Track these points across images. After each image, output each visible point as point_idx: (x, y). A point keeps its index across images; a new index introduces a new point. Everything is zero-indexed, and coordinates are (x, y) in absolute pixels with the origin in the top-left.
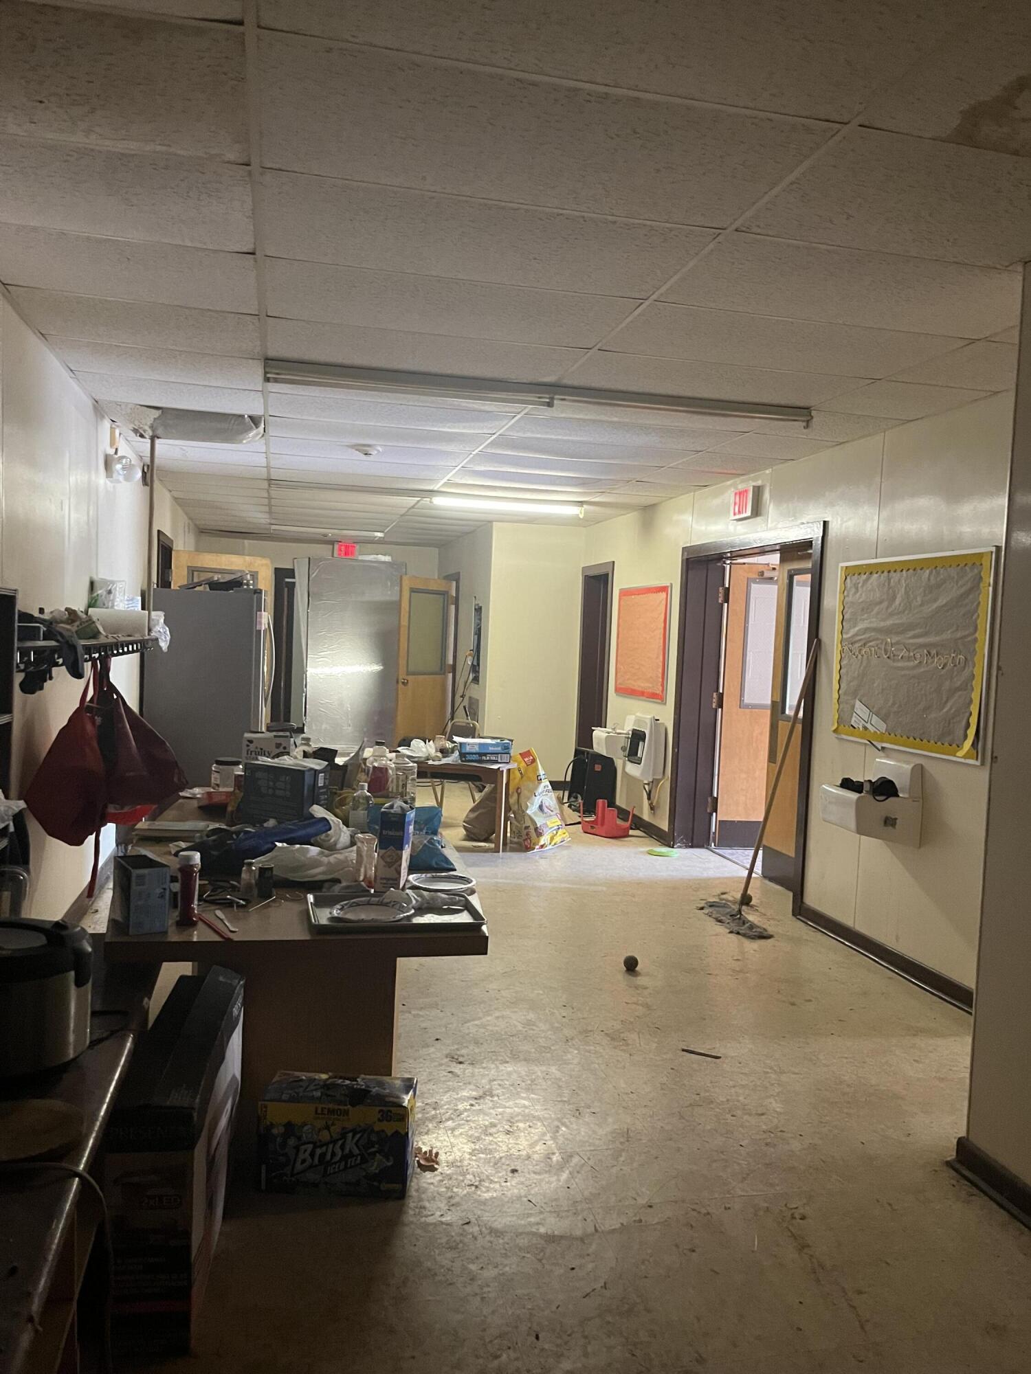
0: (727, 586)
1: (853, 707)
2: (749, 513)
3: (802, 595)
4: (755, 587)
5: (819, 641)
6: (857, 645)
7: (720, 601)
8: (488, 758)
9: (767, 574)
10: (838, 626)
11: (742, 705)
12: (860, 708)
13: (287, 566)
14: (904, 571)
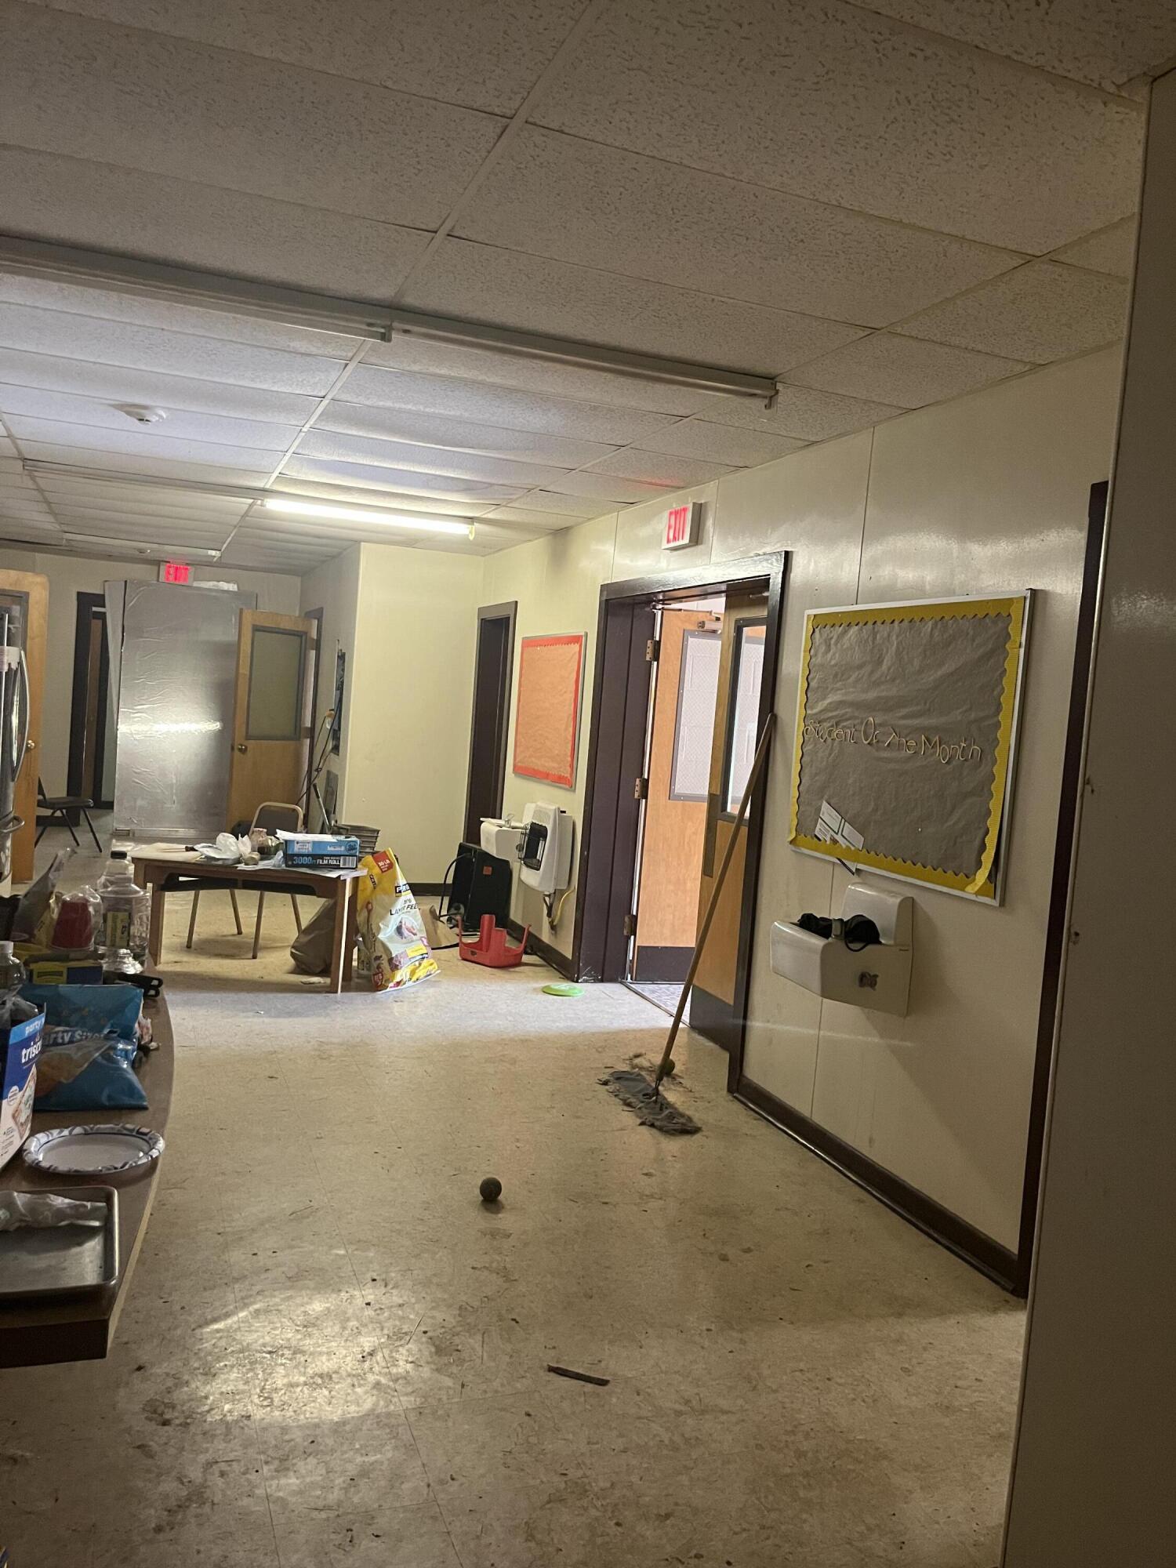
0: (657, 639)
1: (819, 809)
2: (686, 540)
3: (753, 656)
4: (692, 642)
5: (775, 718)
6: (826, 725)
7: (648, 659)
8: (325, 862)
9: (709, 626)
10: (800, 697)
11: (671, 795)
12: (827, 813)
13: (96, 590)
14: (896, 623)
